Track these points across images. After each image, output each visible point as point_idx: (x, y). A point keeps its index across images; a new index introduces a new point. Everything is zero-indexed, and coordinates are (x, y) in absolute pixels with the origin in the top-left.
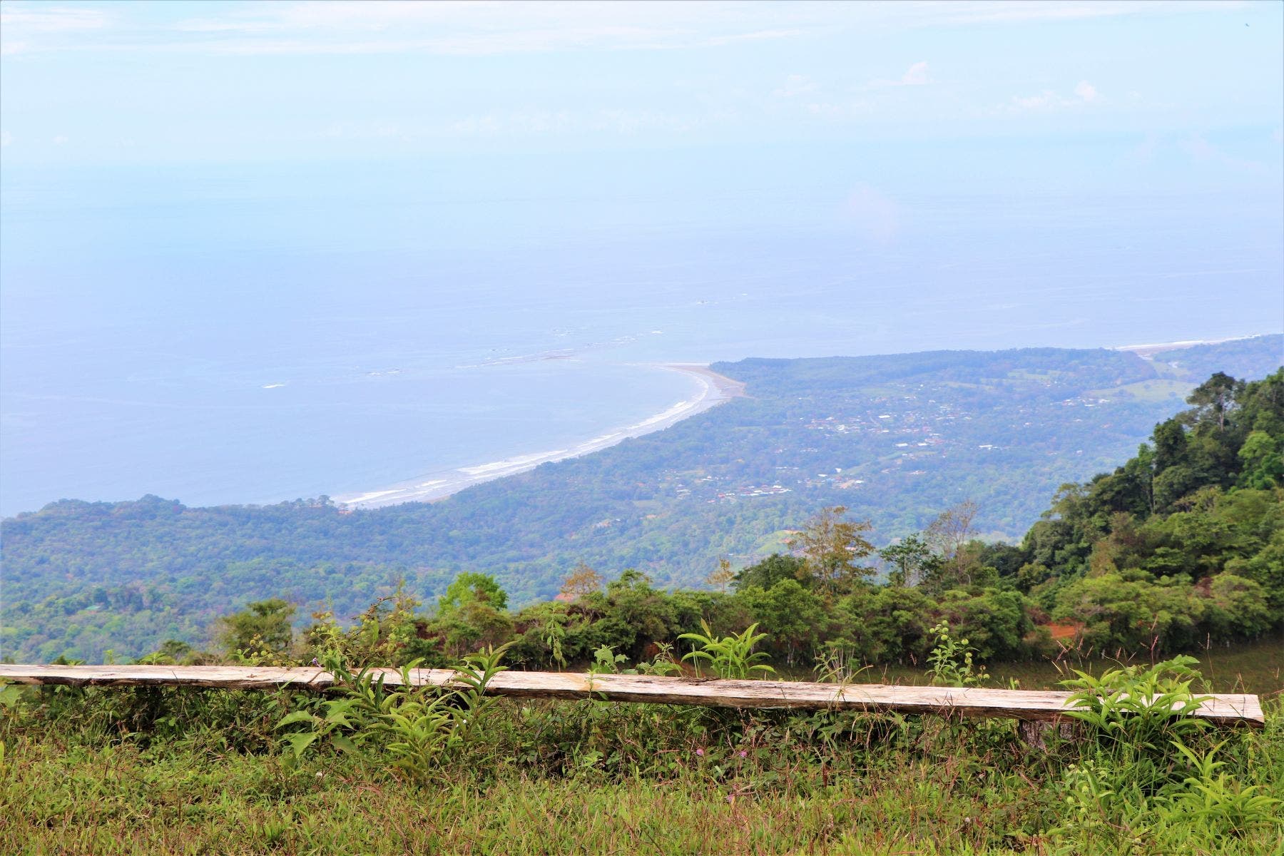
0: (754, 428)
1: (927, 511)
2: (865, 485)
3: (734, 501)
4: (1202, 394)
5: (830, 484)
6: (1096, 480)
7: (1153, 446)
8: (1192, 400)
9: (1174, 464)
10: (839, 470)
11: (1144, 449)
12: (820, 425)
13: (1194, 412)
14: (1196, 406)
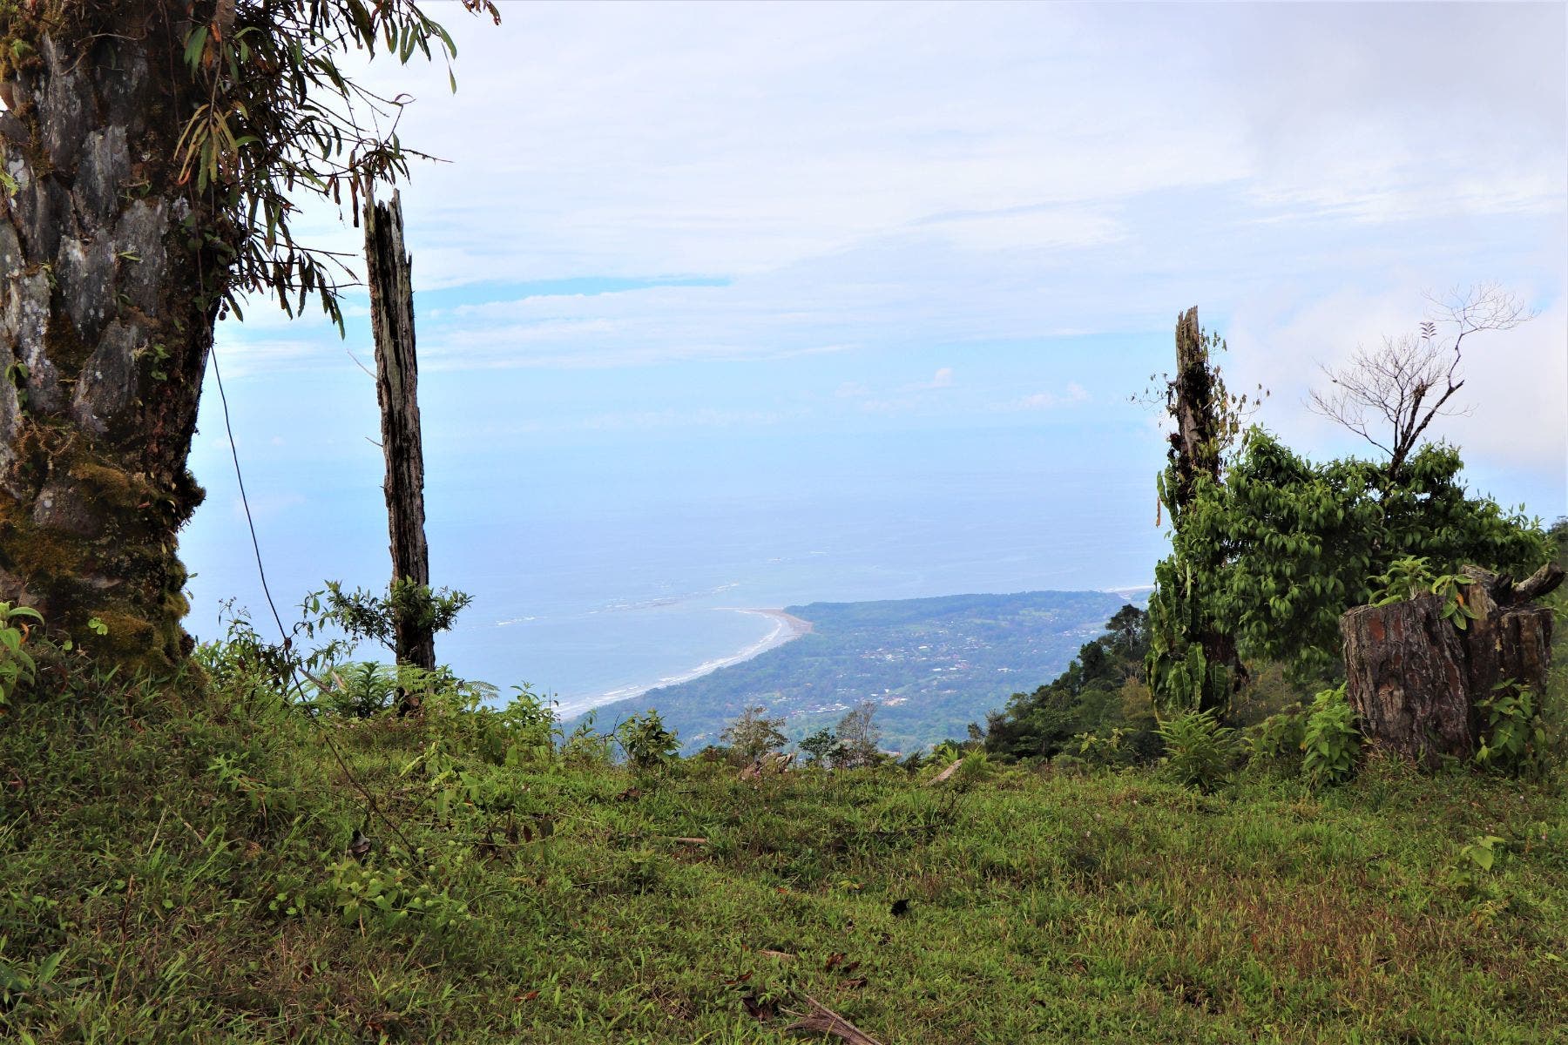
0: (820, 659)
1: (956, 721)
2: (908, 702)
3: (804, 717)
4: (1116, 622)
5: (880, 702)
6: (1039, 690)
7: (1080, 663)
8: (1109, 627)
9: (1096, 677)
10: (887, 691)
11: (1073, 665)
12: (872, 654)
13: (1112, 636)
14: (1113, 631)
